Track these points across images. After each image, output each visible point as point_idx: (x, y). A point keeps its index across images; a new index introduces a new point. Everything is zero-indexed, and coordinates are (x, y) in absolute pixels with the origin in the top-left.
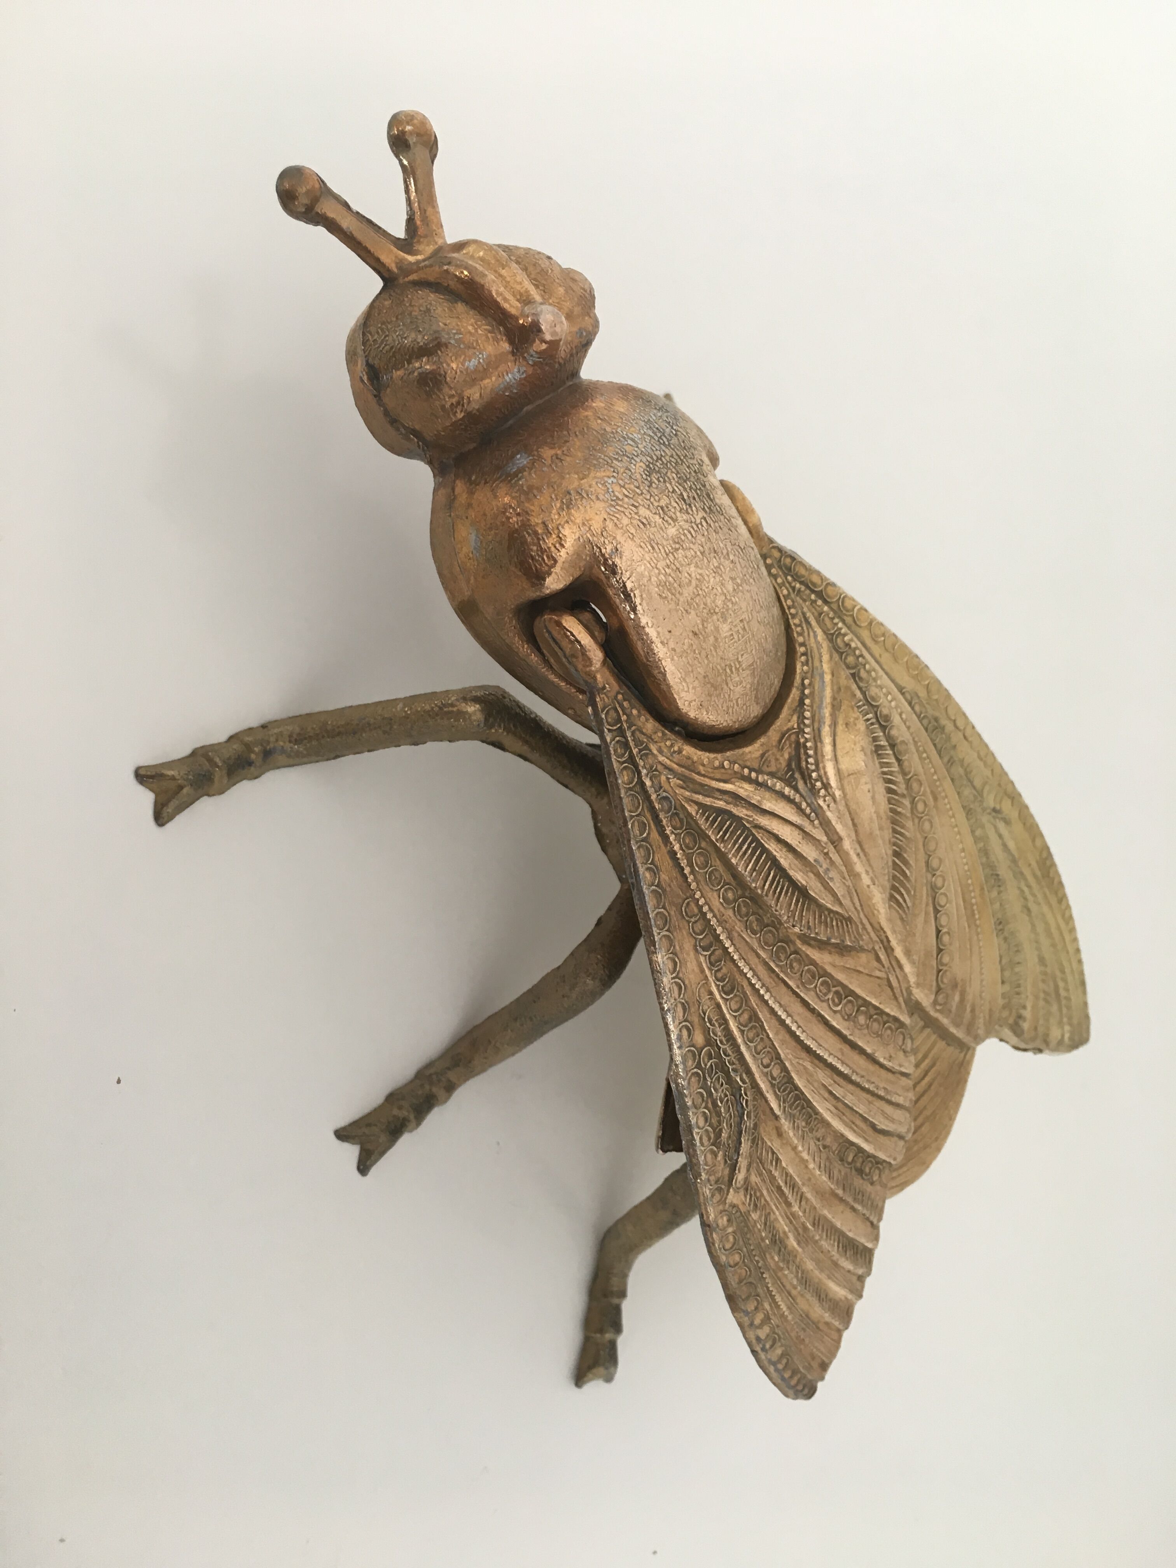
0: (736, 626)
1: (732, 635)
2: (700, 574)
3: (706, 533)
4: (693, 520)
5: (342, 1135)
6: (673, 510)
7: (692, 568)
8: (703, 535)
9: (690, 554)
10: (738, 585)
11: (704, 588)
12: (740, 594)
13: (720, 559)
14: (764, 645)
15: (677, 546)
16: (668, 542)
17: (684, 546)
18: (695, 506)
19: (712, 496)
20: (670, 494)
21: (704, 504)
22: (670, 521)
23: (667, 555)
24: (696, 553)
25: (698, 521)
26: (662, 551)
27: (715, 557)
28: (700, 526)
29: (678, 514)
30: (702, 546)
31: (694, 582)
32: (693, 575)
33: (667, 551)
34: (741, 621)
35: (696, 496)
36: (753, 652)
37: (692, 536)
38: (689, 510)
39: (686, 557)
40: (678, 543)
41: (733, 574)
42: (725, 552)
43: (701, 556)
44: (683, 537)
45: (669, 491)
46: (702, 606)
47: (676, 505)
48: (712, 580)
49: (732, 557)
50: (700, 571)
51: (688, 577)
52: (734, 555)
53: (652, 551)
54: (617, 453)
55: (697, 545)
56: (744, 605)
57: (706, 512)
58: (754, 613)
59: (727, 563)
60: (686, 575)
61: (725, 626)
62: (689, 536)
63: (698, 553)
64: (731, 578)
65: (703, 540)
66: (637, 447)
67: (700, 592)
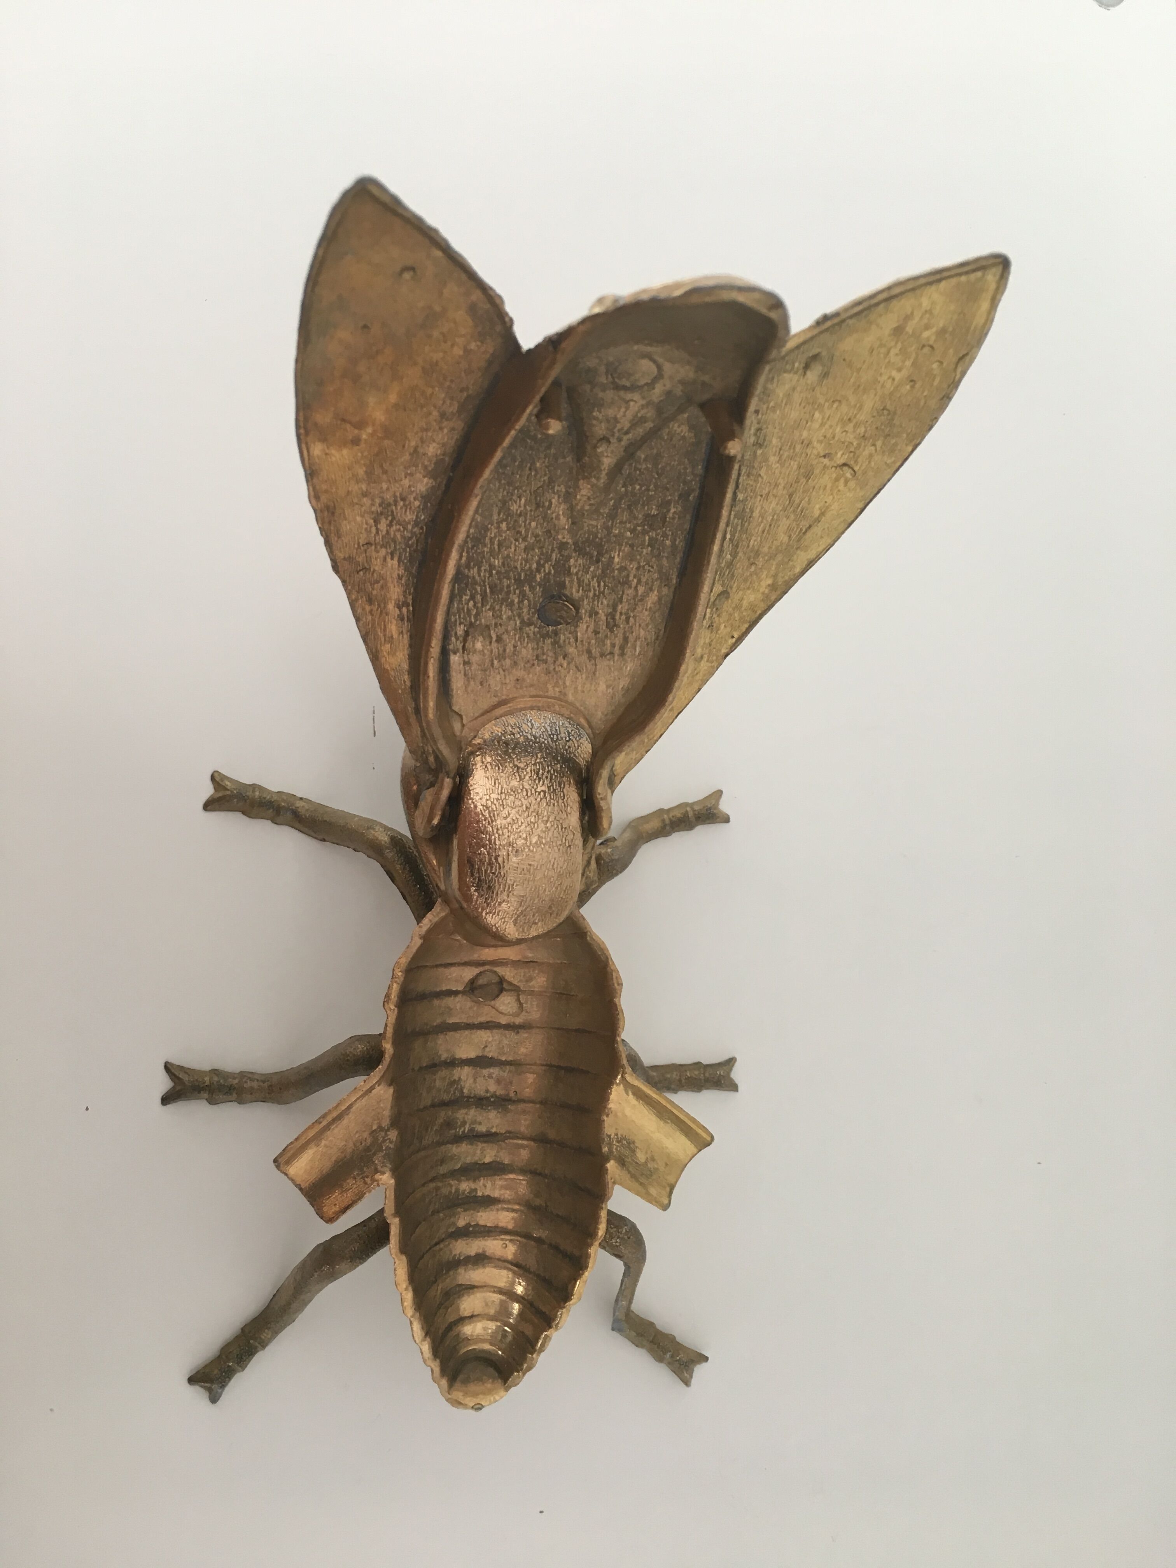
0: (524, 864)
1: (517, 868)
2: (516, 818)
3: (539, 799)
4: (535, 787)
5: (168, 1068)
6: (525, 773)
7: (514, 811)
8: (536, 799)
9: (518, 803)
10: (541, 843)
11: (514, 827)
12: (540, 849)
13: (538, 820)
14: (540, 892)
15: (512, 793)
16: (507, 787)
17: (517, 796)
18: (544, 782)
19: (562, 786)
20: (531, 764)
21: (553, 785)
22: (518, 777)
23: (501, 793)
24: (522, 805)
25: (539, 790)
26: (500, 789)
27: (535, 816)
28: (537, 793)
29: (527, 777)
30: (530, 805)
31: (509, 820)
32: (511, 815)
33: (503, 791)
34: (530, 865)
35: (549, 777)
36: (528, 889)
37: (527, 795)
38: (537, 781)
39: (514, 803)
40: (514, 792)
41: (543, 835)
42: (545, 819)
43: (525, 809)
44: (520, 791)
45: (531, 762)
46: (506, 836)
47: (529, 772)
48: (523, 827)
49: (548, 825)
50: (518, 817)
51: (507, 814)
52: (552, 826)
53: (493, 784)
54: (515, 724)
55: (526, 801)
56: (537, 857)
57: (549, 790)
58: (544, 868)
59: (542, 826)
60: (507, 813)
61: (515, 858)
62: (525, 793)
63: (524, 806)
64: (539, 836)
65: (534, 802)
66: (531, 729)
67: (510, 828)
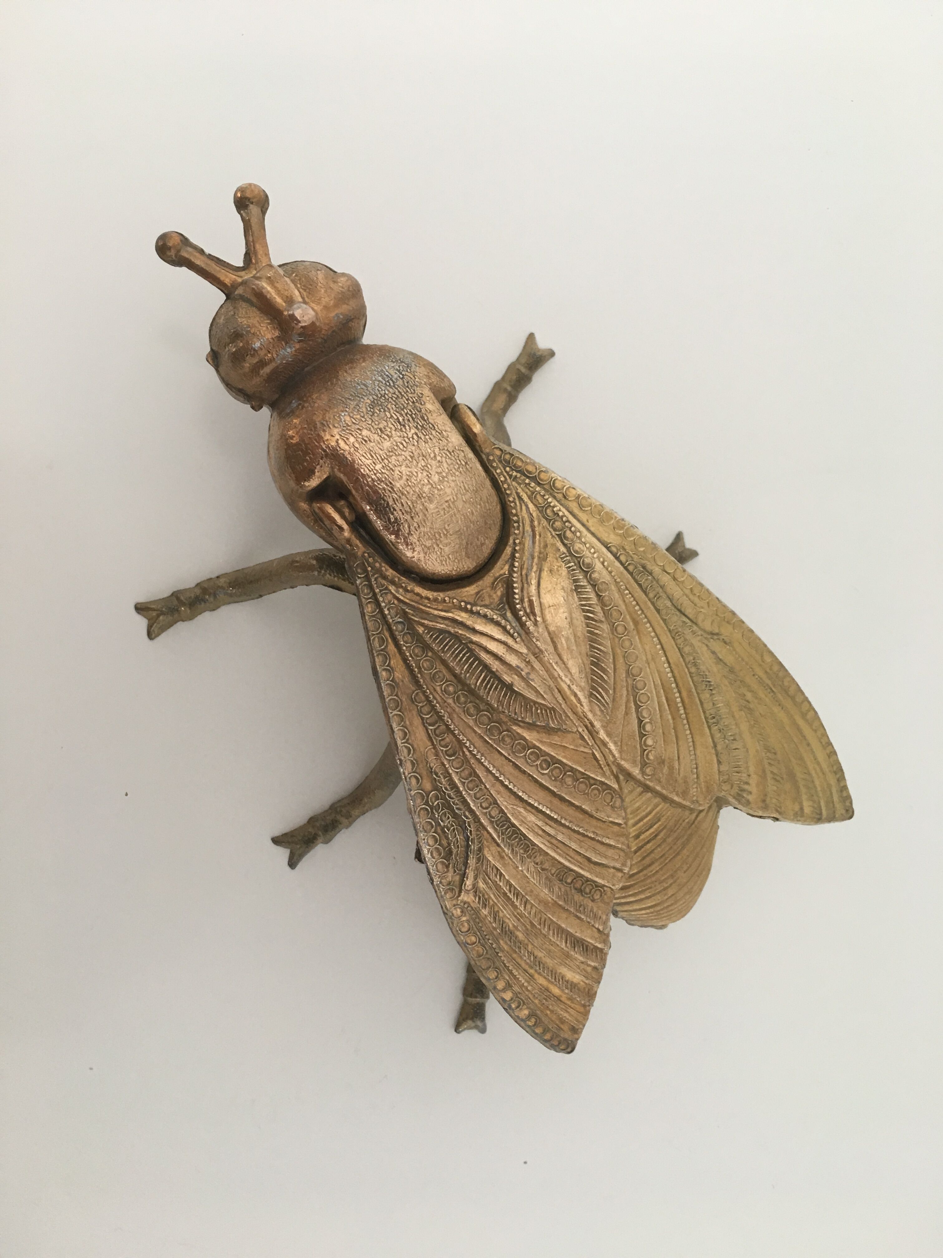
0: (442, 505)
1: (438, 511)
2: (409, 472)
3: (416, 443)
4: (406, 435)
5: (276, 841)
6: (389, 430)
7: (403, 468)
8: (414, 445)
9: (400, 459)
10: (443, 477)
11: (413, 481)
12: (445, 483)
13: (427, 460)
14: (470, 517)
15: (391, 454)
16: (383, 452)
17: (397, 453)
18: (409, 426)
19: (426, 418)
20: (388, 419)
21: (418, 423)
22: (386, 437)
23: (382, 460)
24: (406, 457)
25: (410, 436)
26: (379, 458)
27: (423, 459)
28: (411, 439)
29: (393, 432)
30: (412, 453)
31: (404, 478)
32: (404, 473)
33: (383, 457)
34: (447, 502)
35: (411, 419)
36: (460, 522)
37: (404, 447)
38: (404, 430)
39: (398, 461)
40: (392, 452)
41: (439, 470)
42: (432, 455)
43: (410, 459)
44: (396, 448)
45: (387, 417)
46: (412, 492)
47: (392, 426)
48: (420, 475)
49: (439, 458)
50: (409, 469)
51: (400, 474)
52: (441, 457)
53: (371, 458)
54: (351, 395)
55: (407, 452)
56: (448, 491)
57: (418, 429)
58: (459, 496)
59: (434, 463)
60: (398, 473)
61: (431, 505)
62: (401, 446)
63: (409, 458)
64: (437, 473)
65: (413, 448)
66: (367, 390)
67: (410, 484)
